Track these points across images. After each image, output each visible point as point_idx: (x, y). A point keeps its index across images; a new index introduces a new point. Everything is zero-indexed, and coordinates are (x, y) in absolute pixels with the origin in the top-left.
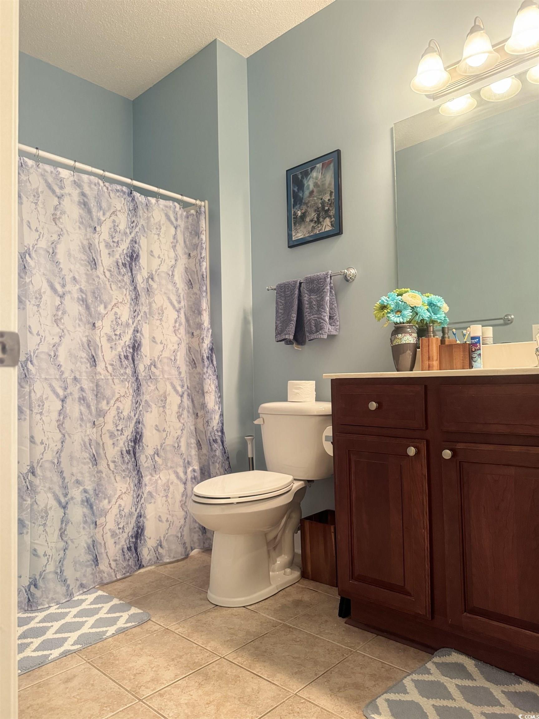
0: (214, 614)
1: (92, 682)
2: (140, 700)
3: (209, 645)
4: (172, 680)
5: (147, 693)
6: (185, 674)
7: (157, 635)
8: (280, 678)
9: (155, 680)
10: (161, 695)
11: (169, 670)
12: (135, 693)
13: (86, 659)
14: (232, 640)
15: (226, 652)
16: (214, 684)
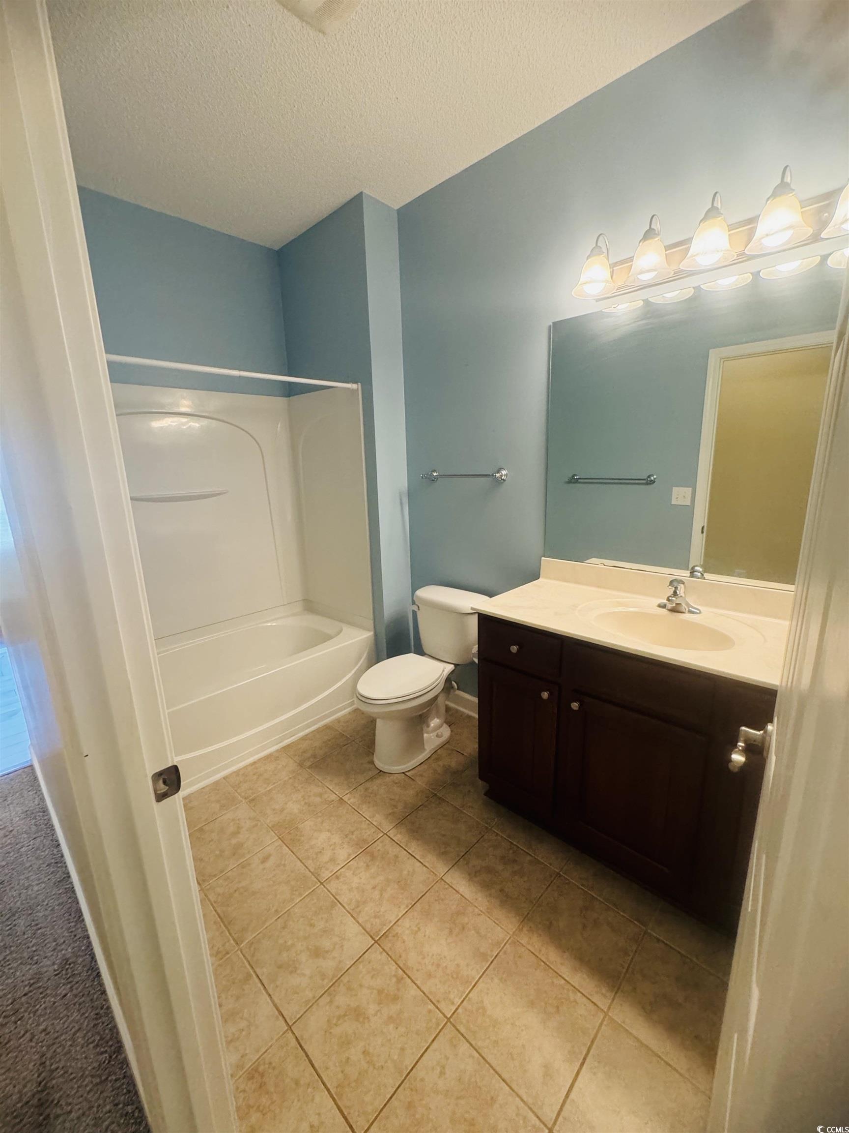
0: (378, 781)
1: (283, 863)
2: (322, 883)
3: (375, 819)
4: (346, 861)
5: (326, 875)
6: (356, 853)
7: (334, 806)
8: (431, 859)
9: (333, 860)
10: (338, 878)
11: (343, 848)
12: (316, 875)
13: (278, 834)
14: (394, 813)
15: (387, 826)
16: (378, 865)
